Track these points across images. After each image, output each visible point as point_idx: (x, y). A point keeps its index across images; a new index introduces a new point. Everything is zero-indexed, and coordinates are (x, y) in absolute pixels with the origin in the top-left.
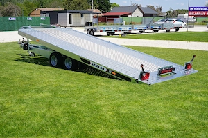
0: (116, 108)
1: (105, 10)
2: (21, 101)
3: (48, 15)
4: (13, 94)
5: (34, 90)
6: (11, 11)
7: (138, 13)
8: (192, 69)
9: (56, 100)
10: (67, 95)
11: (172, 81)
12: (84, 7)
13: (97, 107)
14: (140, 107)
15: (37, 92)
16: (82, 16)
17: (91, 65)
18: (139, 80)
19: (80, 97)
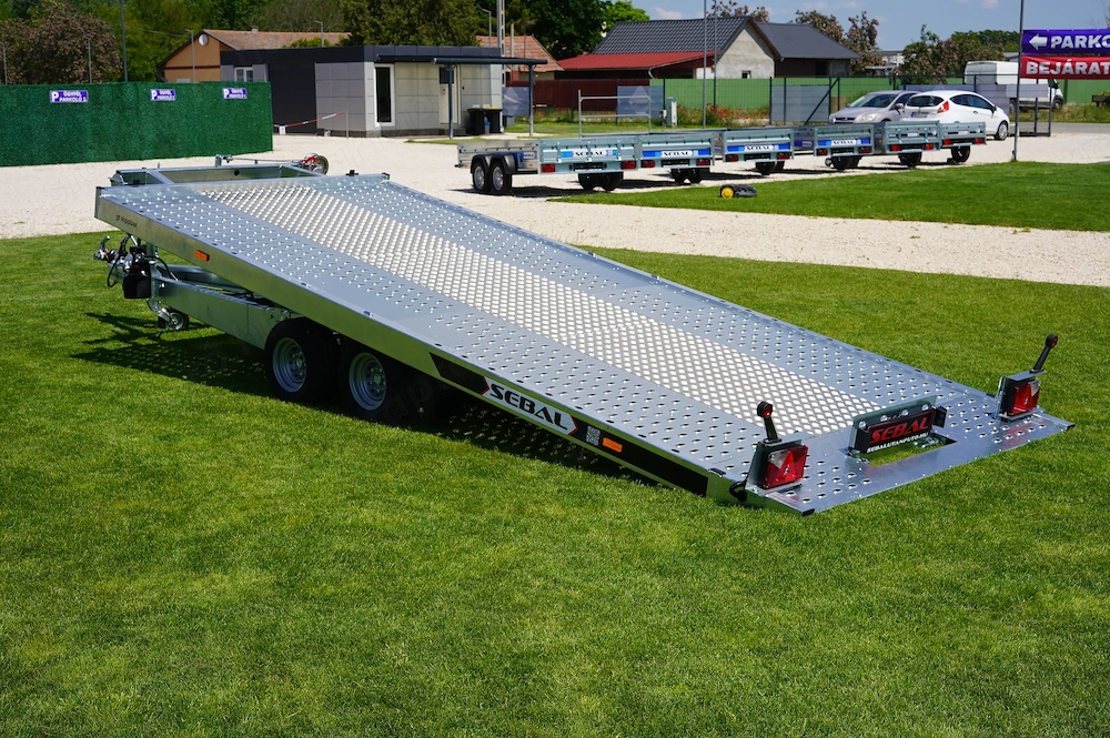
0: (620, 671)
1: (568, 40)
2: (107, 627)
3: (260, 72)
4: (65, 578)
5: (179, 554)
6: (65, 46)
7: (746, 59)
8: (1039, 414)
9: (295, 620)
10: (357, 582)
11: (928, 488)
12: (457, 24)
13: (521, 664)
14: (752, 661)
15: (196, 565)
16: (446, 78)
17: (488, 396)
18: (751, 487)
19: (430, 596)
